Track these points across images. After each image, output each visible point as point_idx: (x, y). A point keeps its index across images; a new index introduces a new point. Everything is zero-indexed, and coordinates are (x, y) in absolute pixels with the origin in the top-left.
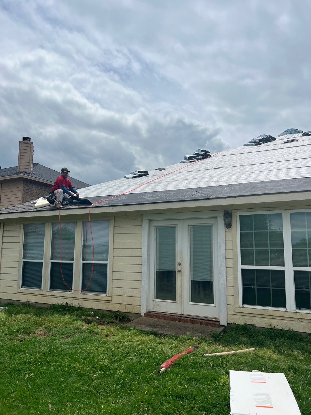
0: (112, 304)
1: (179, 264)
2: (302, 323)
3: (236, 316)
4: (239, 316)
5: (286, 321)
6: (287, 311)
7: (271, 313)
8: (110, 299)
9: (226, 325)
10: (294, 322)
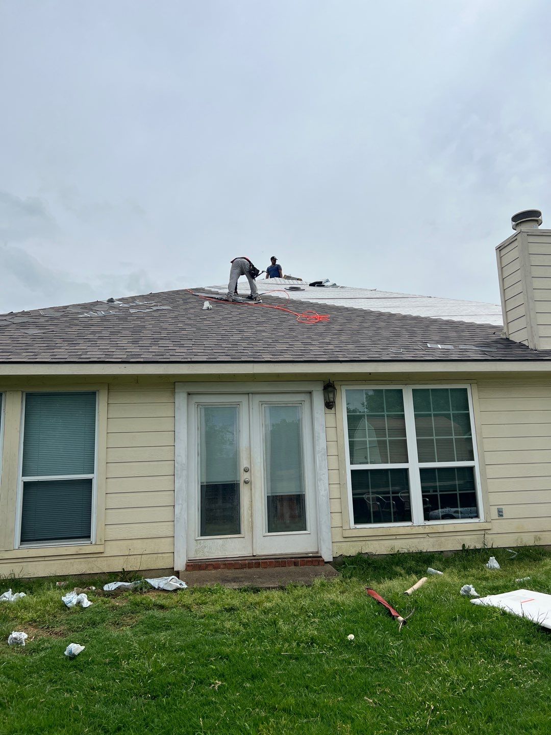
0: (105, 559)
1: (246, 470)
2: (431, 540)
3: (345, 544)
4: (349, 543)
5: (412, 540)
6: (414, 525)
7: (393, 531)
8: (99, 549)
9: (331, 560)
10: (422, 540)
